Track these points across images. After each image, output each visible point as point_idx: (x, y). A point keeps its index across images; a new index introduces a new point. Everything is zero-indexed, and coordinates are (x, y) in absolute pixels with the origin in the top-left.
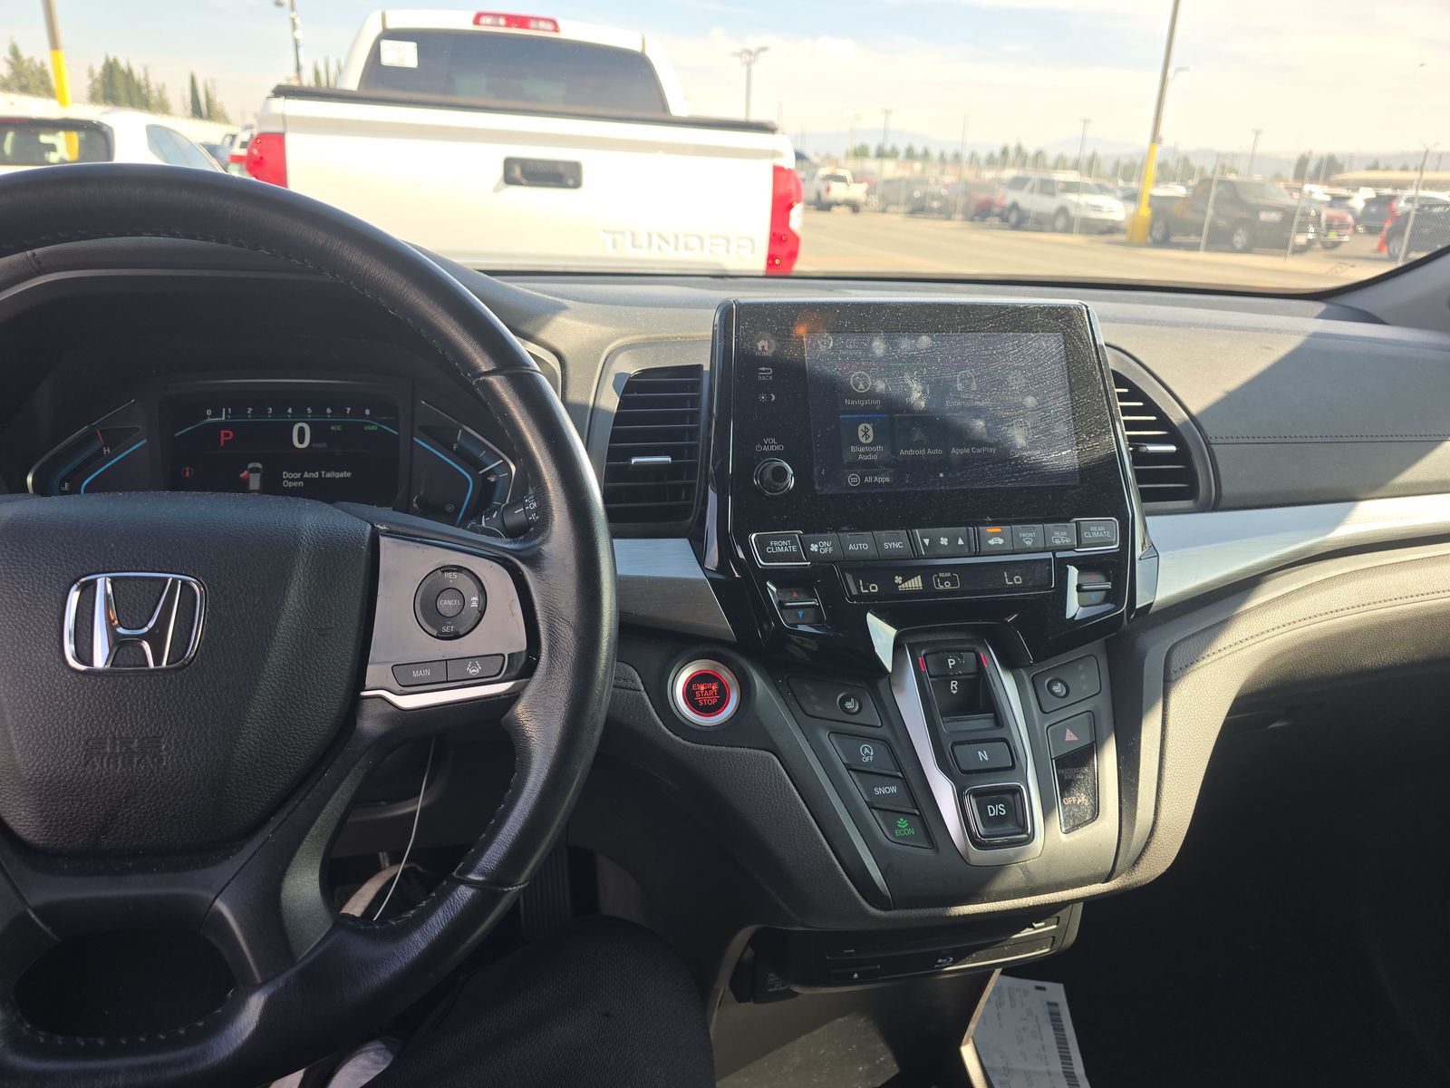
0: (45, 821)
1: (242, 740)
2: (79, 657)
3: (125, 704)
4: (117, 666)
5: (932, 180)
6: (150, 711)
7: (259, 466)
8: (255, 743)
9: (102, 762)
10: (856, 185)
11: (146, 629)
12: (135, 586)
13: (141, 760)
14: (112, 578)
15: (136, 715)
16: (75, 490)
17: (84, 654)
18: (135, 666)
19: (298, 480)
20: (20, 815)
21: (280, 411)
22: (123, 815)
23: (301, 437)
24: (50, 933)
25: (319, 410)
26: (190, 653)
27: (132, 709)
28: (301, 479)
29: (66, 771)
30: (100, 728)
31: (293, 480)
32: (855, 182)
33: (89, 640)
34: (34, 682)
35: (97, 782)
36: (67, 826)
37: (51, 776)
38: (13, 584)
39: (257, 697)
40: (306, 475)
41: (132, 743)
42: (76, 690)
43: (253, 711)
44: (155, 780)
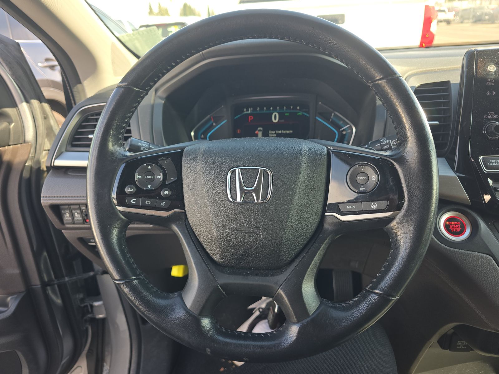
0: (223, 255)
1: (287, 230)
2: (232, 197)
3: (248, 215)
4: (244, 201)
5: (486, 7)
6: (256, 218)
7: (261, 129)
8: (291, 231)
9: (241, 235)
10: (450, 12)
11: (253, 188)
12: (249, 172)
13: (253, 235)
14: (241, 169)
15: (252, 219)
16: (205, 138)
17: (234, 196)
18: (250, 201)
19: (274, 134)
20: (214, 252)
21: (268, 109)
22: (247, 255)
23: (275, 118)
24: (225, 294)
25: (281, 108)
26: (269, 197)
27: (250, 217)
28: (275, 133)
29: (229, 238)
30: (240, 223)
31: (273, 134)
32: (449, 11)
33: (235, 192)
34: (218, 206)
35: (239, 242)
36: (229, 257)
37: (225, 239)
38: (209, 171)
39: (291, 214)
40: (277, 132)
41: (250, 229)
42: (232, 209)
43: (290, 219)
44: (258, 243)
